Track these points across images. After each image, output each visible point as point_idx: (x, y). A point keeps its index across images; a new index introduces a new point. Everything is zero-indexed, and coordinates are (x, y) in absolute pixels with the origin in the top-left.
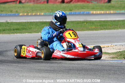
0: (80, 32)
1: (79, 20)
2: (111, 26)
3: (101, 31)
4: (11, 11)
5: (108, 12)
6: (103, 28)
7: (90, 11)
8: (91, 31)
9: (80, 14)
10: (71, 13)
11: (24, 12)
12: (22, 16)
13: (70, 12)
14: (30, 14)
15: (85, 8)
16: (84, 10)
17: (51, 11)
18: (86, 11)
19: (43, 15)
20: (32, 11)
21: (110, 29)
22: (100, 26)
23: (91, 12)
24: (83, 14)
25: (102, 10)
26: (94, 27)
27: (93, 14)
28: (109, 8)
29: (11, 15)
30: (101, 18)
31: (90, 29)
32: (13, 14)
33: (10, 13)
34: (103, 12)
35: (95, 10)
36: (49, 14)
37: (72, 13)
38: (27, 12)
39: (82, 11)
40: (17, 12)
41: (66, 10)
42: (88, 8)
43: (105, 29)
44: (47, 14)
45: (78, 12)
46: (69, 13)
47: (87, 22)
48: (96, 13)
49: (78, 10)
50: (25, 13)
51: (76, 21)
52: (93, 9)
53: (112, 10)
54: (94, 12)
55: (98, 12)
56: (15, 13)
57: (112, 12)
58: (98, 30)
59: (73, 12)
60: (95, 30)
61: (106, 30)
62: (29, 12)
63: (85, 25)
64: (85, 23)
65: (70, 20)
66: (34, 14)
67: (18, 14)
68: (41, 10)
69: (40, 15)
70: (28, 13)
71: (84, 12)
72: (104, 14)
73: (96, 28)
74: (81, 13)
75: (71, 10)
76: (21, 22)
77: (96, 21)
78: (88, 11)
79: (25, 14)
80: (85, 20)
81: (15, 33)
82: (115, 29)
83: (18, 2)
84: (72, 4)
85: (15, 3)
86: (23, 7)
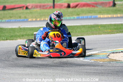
3: (118, 34)
4: (20, 17)
5: (115, 16)
6: (119, 31)
7: (97, 16)
9: (87, 19)
10: (79, 17)
11: (32, 17)
14: (38, 19)
15: (91, 12)
16: (91, 14)
18: (93, 15)
20: (41, 16)
23: (99, 16)
24: (91, 19)
25: (109, 14)
26: (110, 30)
28: (116, 12)
29: (20, 20)
32: (22, 20)
33: (19, 19)
34: (110, 16)
35: (102, 14)
37: (80, 18)
38: (35, 17)
39: (89, 15)
40: (25, 17)
41: (73, 15)
42: (95, 12)
46: (77, 17)
48: (104, 17)
49: (85, 14)
50: (34, 18)
52: (100, 13)
54: (102, 16)
55: (106, 16)
56: (24, 19)
57: (119, 15)
59: (80, 16)
64: (99, 27)
66: (42, 19)
67: (27, 20)
70: (37, 18)
71: (92, 17)
74: (89, 17)
75: (78, 15)
78: (95, 16)
79: (34, 20)
83: (25, 8)
84: (77, 9)
85: (22, 9)
86: (31, 13)
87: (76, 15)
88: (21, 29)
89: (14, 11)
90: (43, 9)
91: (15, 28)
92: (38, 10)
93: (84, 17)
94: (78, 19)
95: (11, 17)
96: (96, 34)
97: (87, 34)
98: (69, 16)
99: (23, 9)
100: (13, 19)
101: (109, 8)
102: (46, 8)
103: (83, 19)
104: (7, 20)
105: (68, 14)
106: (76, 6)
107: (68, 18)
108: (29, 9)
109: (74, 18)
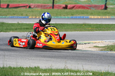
0: (79, 32)
1: (79, 23)
2: (105, 28)
3: (96, 31)
4: (22, 15)
5: (104, 17)
6: (98, 29)
7: (88, 16)
8: (88, 32)
9: (80, 18)
10: (73, 17)
11: (33, 15)
12: (31, 18)
13: (72, 16)
14: (37, 17)
15: (84, 13)
16: (84, 15)
17: (55, 15)
18: (85, 16)
21: (104, 30)
22: (96, 28)
23: (90, 17)
24: (83, 18)
25: (99, 16)
26: (91, 28)
27: (91, 19)
28: (105, 14)
29: (22, 17)
30: (97, 22)
31: (87, 30)
32: (23, 17)
34: (99, 17)
35: (93, 16)
36: (54, 18)
37: (74, 17)
38: (35, 15)
39: (82, 16)
40: (27, 15)
41: (68, 15)
42: (87, 13)
43: (99, 30)
45: (78, 16)
46: (71, 17)
47: (85, 25)
48: (94, 18)
49: (79, 15)
51: (76, 24)
52: (92, 14)
53: (108, 16)
54: (92, 17)
55: (96, 17)
56: (25, 16)
57: (107, 17)
58: (94, 31)
59: (74, 16)
60: (91, 31)
61: (101, 31)
62: (37, 15)
63: (83, 27)
64: (84, 25)
65: (72, 23)
67: (28, 17)
71: (84, 17)
72: (100, 19)
73: (92, 29)
74: (81, 17)
75: (73, 15)
76: (30, 24)
77: (93, 24)
78: (87, 16)
79: (34, 17)
80: (84, 23)
81: (25, 31)
82: (108, 31)
83: (28, 7)
84: (74, 10)
85: (25, 7)
86: (32, 11)
87: (71, 15)
88: (19, 24)
89: (18, 9)
90: (44, 8)
91: (14, 24)
92: (39, 9)
94: (72, 18)
95: (14, 14)
96: (78, 31)
97: (71, 30)
98: (64, 15)
100: (15, 16)
101: (100, 11)
102: (47, 8)
103: (76, 18)
104: (10, 16)
105: (64, 14)
106: (73, 7)
107: (63, 17)
108: (32, 8)
109: (68, 18)
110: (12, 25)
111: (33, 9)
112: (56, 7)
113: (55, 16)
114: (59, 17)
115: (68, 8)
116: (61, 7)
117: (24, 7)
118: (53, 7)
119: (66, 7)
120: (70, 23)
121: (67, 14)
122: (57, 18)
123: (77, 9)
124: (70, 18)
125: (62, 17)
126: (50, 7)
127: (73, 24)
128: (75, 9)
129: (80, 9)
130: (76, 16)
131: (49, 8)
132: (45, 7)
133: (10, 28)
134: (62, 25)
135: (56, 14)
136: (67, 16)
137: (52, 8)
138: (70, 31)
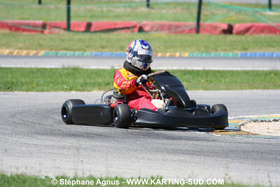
0: (260, 90)
1: (261, 69)
4: (122, 49)
9: (263, 58)
10: (246, 54)
13: (243, 52)
14: (159, 55)
15: (275, 44)
16: (273, 49)
17: (203, 49)
18: (276, 52)
19: (188, 58)
20: (166, 48)
24: (271, 58)
29: (121, 54)
33: (119, 52)
36: (199, 55)
37: (248, 55)
39: (268, 52)
41: (235, 49)
44: (195, 55)
45: (259, 52)
46: (241, 55)
47: (276, 73)
49: (260, 48)
51: (254, 71)
59: (249, 53)
62: (158, 49)
63: (272, 78)
64: (272, 75)
65: (243, 69)
66: (168, 55)
68: (184, 47)
69: (180, 57)
74: (266, 55)
75: (246, 49)
80: (274, 69)
83: (136, 30)
84: (249, 37)
85: (131, 30)
87: (241, 50)
89: (113, 36)
90: (176, 32)
91: (104, 70)
92: (164, 35)
93: (255, 54)
94: (244, 57)
95: (103, 47)
96: (257, 89)
97: (240, 86)
98: (225, 50)
99: (133, 32)
100: (107, 52)
102: (183, 32)
104: (94, 53)
105: (224, 47)
106: (247, 30)
107: (222, 54)
108: (145, 32)
109: (235, 56)
110: (98, 73)
111: (150, 33)
112: (205, 30)
113: (203, 52)
114: (213, 54)
115: (234, 31)
116: (219, 30)
117: (126, 30)
118: (198, 29)
119: (229, 30)
120: (239, 69)
121: (232, 47)
122: (208, 56)
123: (257, 33)
124: (239, 56)
125: (218, 53)
126: (191, 31)
127: (246, 72)
128: (251, 34)
129: (263, 35)
130: (254, 52)
131: (188, 33)
132: (178, 30)
133: (92, 81)
134: (219, 75)
135: (206, 47)
136: (231, 51)
137: (194, 31)
138: (237, 89)
